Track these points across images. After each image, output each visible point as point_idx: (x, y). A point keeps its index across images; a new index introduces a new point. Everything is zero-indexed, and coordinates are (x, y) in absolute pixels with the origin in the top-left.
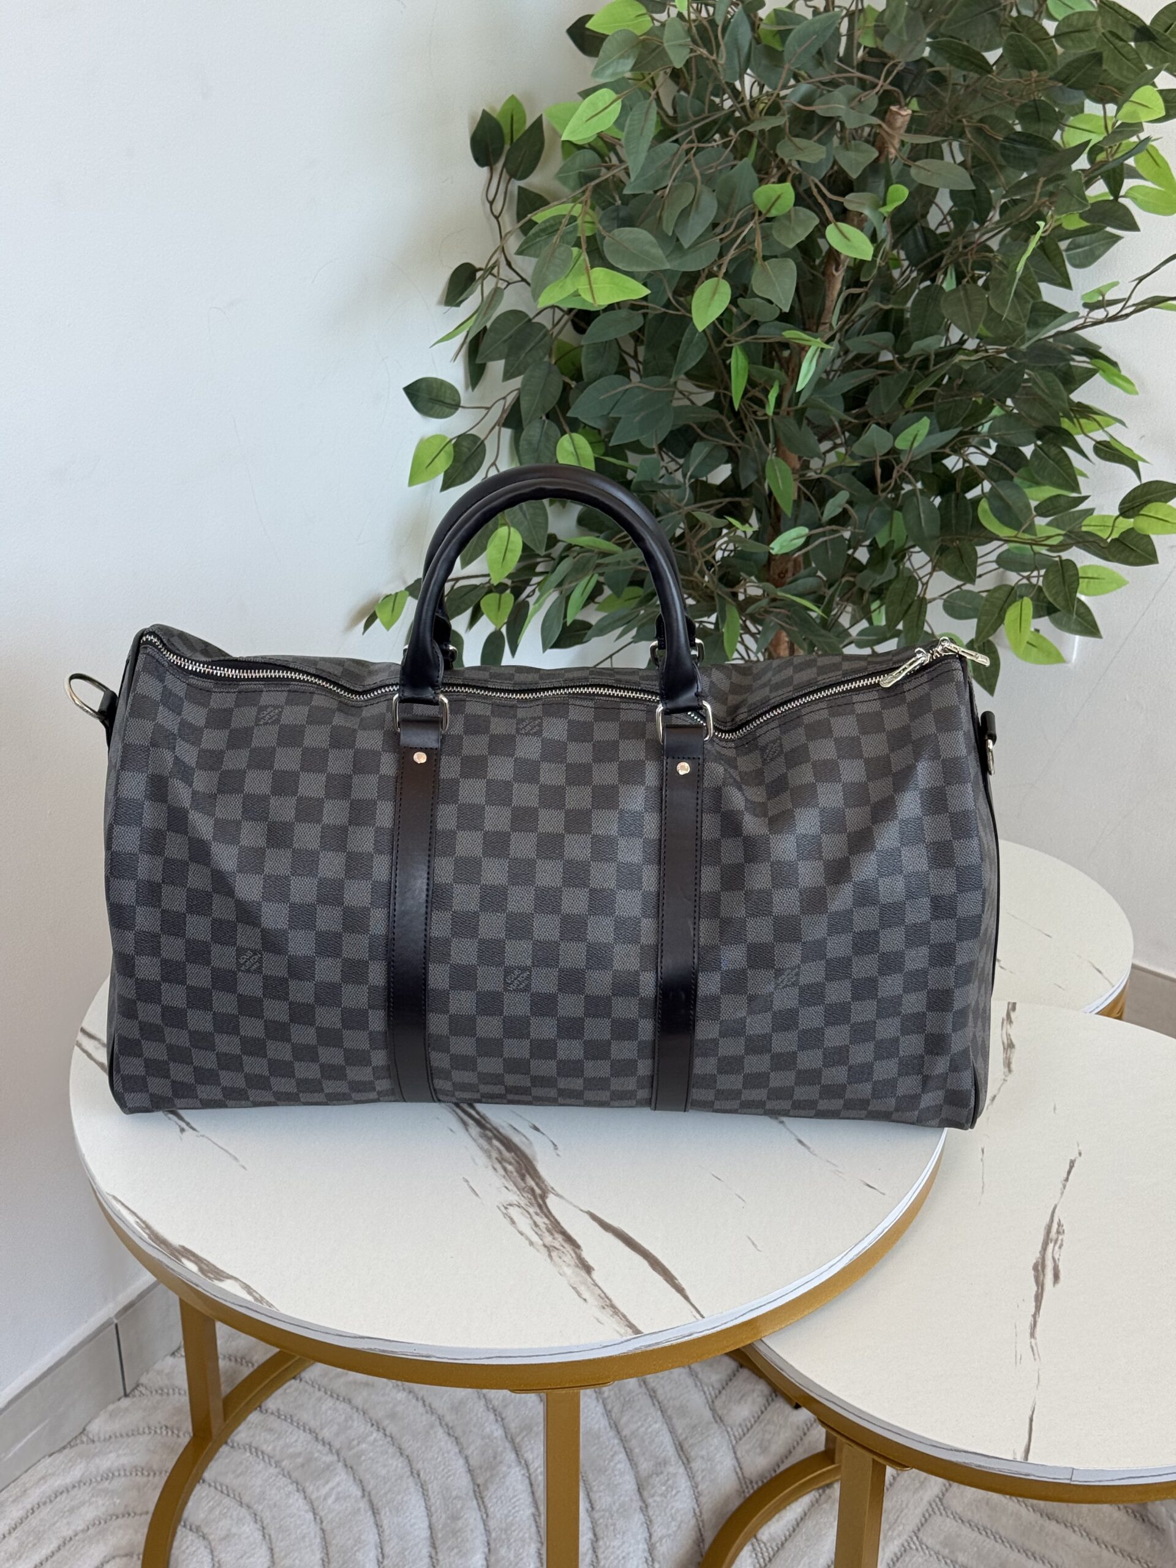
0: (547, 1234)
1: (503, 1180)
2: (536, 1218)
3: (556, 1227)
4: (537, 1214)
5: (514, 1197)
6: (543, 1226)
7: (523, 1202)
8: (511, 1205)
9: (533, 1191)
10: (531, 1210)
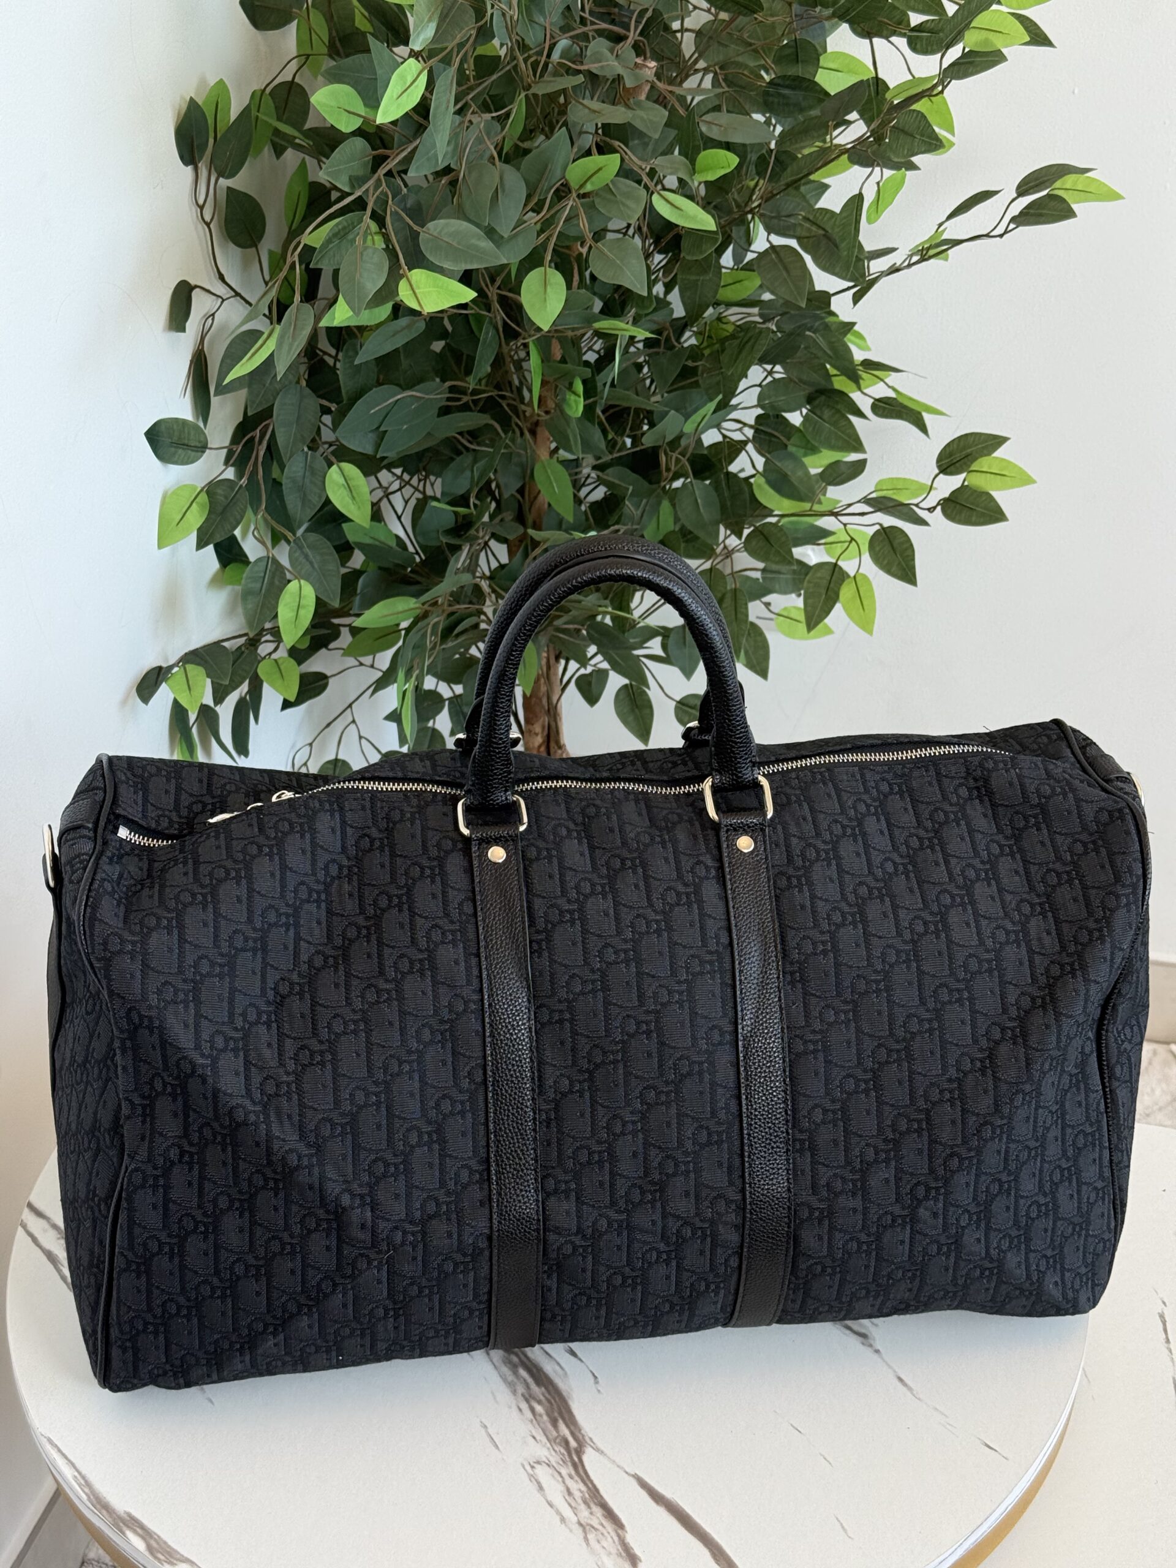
0: (583, 1507)
1: (530, 1426)
2: (570, 1483)
3: (595, 1497)
4: (571, 1477)
5: (543, 1450)
6: (577, 1495)
7: (554, 1459)
8: (538, 1463)
9: (566, 1443)
10: (564, 1472)
